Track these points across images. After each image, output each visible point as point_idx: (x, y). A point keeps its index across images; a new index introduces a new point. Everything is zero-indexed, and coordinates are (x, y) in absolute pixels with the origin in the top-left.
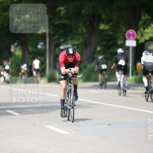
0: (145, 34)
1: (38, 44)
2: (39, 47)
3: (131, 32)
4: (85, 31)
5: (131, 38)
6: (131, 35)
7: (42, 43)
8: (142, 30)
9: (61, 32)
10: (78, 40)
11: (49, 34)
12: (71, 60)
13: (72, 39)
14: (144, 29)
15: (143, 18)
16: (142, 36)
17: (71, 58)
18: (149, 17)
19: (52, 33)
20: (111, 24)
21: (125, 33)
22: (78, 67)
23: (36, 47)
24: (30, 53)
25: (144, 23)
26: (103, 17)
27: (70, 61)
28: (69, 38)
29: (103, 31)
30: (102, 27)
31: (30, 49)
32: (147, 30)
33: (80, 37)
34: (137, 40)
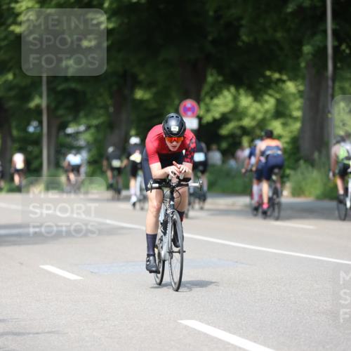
0: (212, 108)
1: (28, 124)
2: (31, 129)
3: (189, 103)
4: (109, 102)
5: (189, 113)
6: (189, 109)
7: (35, 123)
8: (207, 100)
9: (69, 102)
10: (98, 118)
11: (48, 107)
12: (174, 147)
13: (87, 116)
14: (212, 98)
15: (210, 79)
16: (208, 111)
17: (175, 143)
18: (220, 79)
19: (53, 105)
20: (154, 90)
21: (179, 105)
22: (191, 162)
23: (25, 130)
24: (14, 140)
25: (212, 88)
26: (142, 77)
27: (172, 149)
28: (82, 114)
29: (141, 102)
30: (140, 94)
31: (15, 133)
32: (216, 101)
33: (101, 112)
34: (200, 119)
